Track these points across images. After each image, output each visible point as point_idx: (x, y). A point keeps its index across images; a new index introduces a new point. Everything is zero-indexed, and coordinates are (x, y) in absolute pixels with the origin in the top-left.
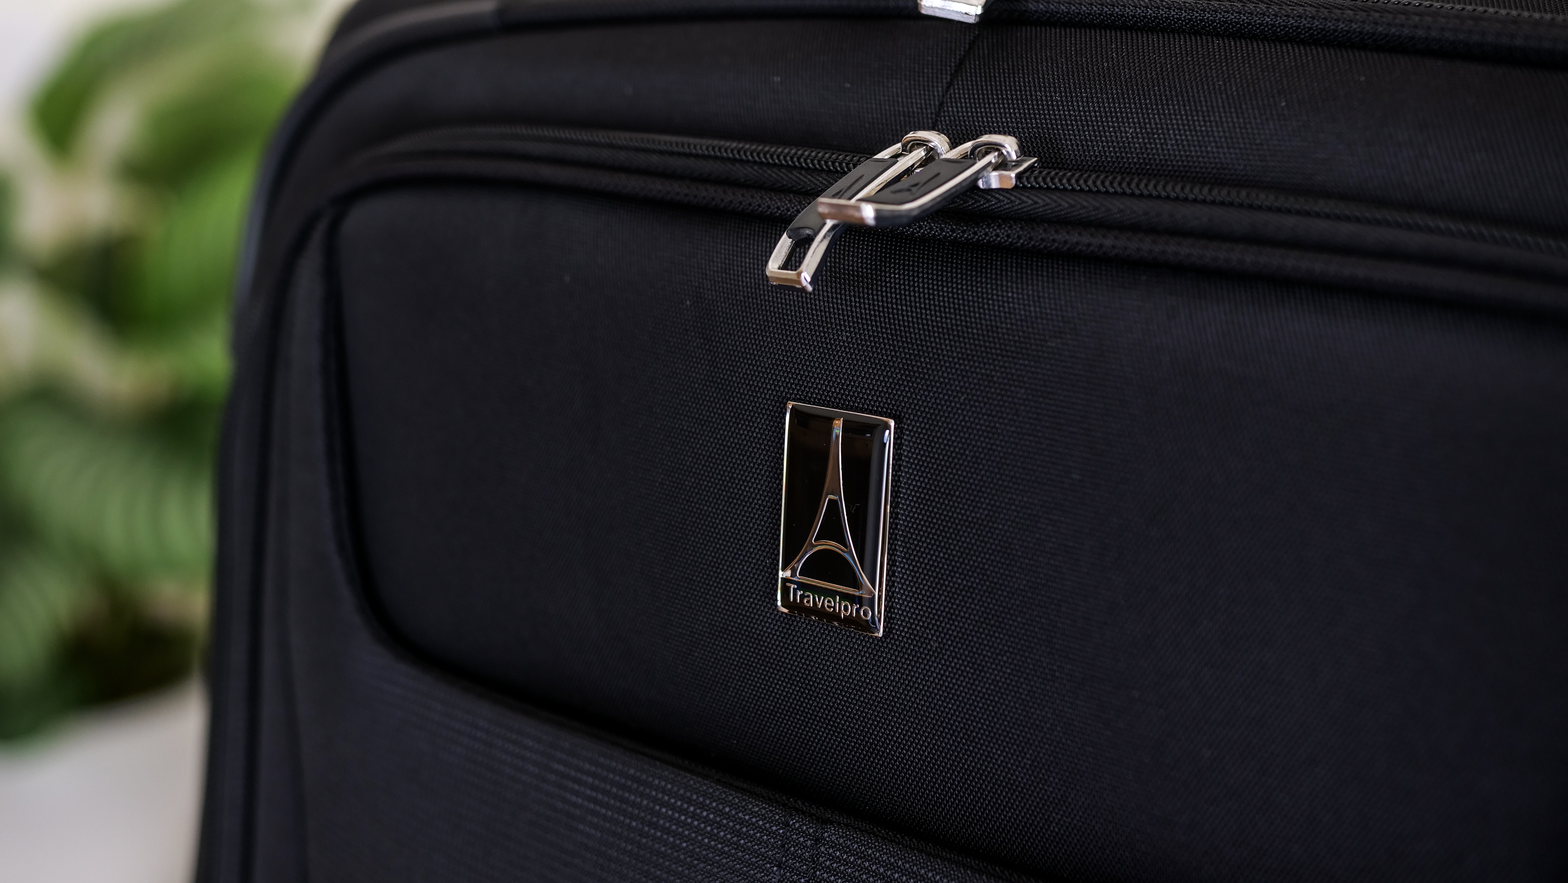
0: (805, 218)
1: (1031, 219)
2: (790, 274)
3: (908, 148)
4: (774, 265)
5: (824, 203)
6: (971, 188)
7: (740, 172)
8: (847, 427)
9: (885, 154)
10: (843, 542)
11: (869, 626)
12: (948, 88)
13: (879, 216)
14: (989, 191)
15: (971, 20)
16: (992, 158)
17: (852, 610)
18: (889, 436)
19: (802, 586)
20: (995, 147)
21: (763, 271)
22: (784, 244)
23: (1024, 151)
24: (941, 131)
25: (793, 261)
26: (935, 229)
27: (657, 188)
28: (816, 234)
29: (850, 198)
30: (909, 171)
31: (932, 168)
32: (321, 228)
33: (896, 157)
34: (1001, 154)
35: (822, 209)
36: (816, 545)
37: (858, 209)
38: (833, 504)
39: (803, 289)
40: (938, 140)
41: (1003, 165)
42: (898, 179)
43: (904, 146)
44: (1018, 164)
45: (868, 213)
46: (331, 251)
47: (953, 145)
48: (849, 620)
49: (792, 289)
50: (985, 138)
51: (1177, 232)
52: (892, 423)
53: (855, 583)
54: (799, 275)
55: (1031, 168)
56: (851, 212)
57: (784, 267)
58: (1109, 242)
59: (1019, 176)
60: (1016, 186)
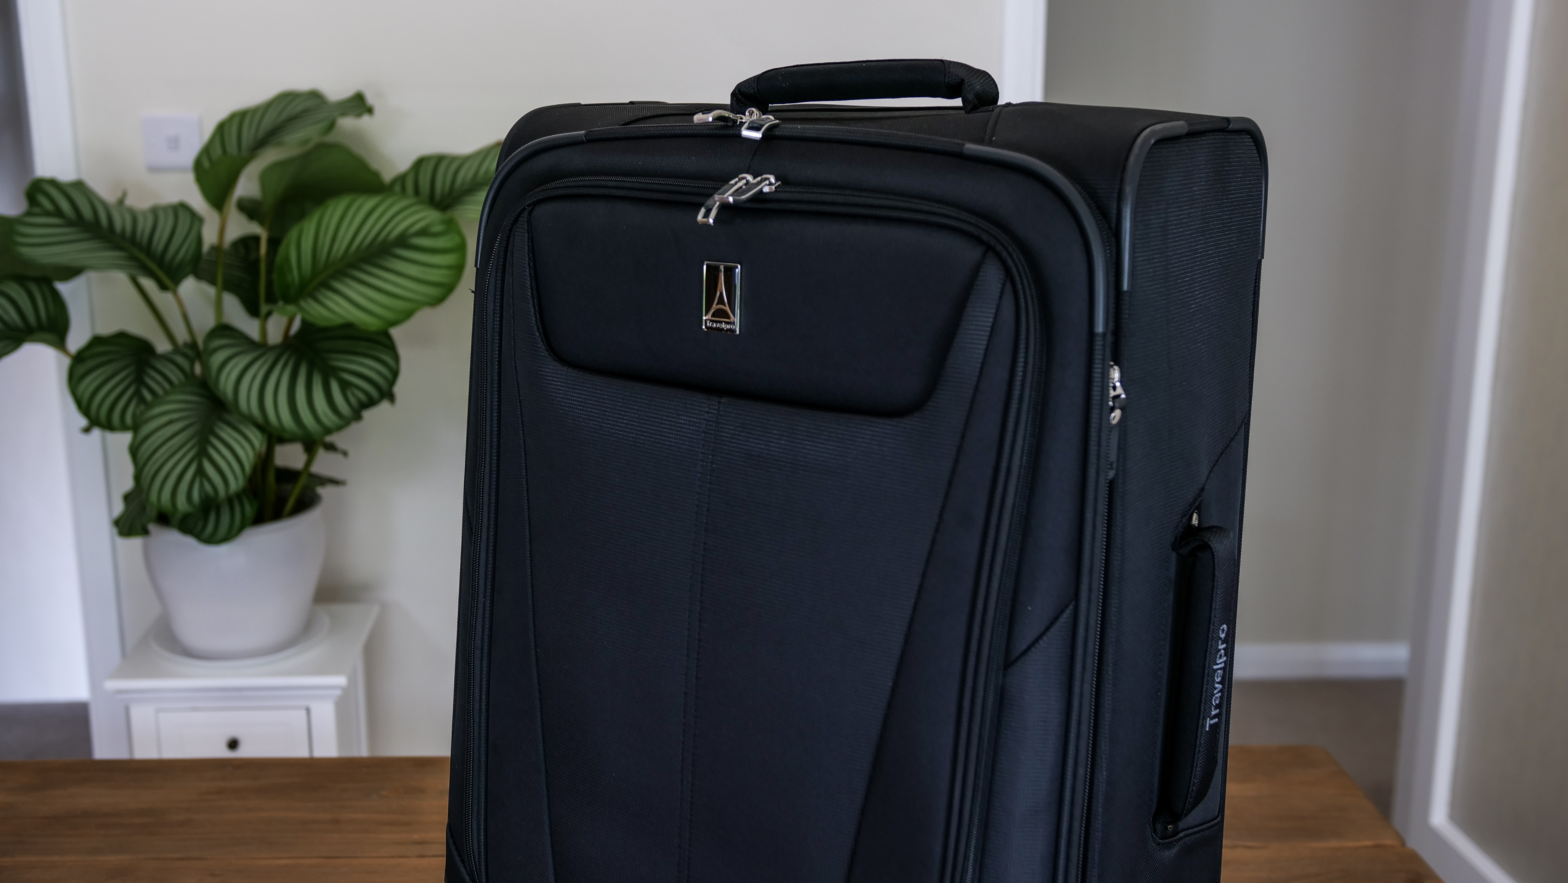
0: (709, 202)
1: (779, 201)
2: (705, 220)
3: (740, 180)
4: (700, 217)
5: (717, 197)
6: (761, 191)
7: (684, 189)
8: (724, 268)
9: (733, 182)
10: (725, 306)
11: (734, 331)
12: (751, 160)
13: (734, 200)
14: (767, 193)
15: (758, 139)
16: (767, 182)
17: (728, 327)
18: (738, 271)
19: (711, 321)
20: (768, 179)
21: (697, 221)
22: (703, 210)
23: (777, 180)
24: (750, 174)
25: (706, 215)
26: (750, 205)
27: (655, 196)
28: (713, 206)
29: (724, 195)
30: (741, 187)
31: (748, 186)
32: (526, 213)
33: (736, 183)
34: (770, 181)
35: (716, 199)
36: (715, 307)
37: (727, 198)
38: (721, 293)
39: (710, 225)
40: (749, 178)
41: (770, 184)
42: (737, 190)
43: (739, 179)
44: (775, 184)
45: (731, 199)
46: (529, 223)
47: (754, 178)
48: (728, 330)
49: (707, 225)
50: (764, 176)
51: (824, 203)
52: (739, 267)
53: (729, 318)
54: (708, 220)
55: (779, 185)
56: (725, 199)
57: (704, 217)
58: (803, 207)
59: (776, 188)
60: (775, 191)
